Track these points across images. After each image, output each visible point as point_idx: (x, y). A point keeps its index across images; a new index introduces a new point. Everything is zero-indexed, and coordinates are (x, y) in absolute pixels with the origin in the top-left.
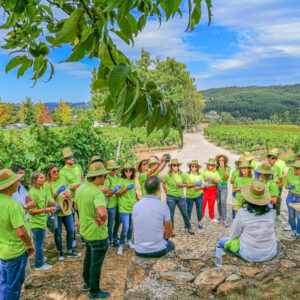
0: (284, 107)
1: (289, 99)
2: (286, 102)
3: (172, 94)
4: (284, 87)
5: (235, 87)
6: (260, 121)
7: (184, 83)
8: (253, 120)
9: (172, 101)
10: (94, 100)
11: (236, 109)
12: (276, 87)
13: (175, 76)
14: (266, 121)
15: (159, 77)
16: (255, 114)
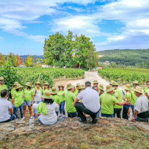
0: (142, 59)
1: (145, 56)
2: (143, 58)
3: (82, 52)
4: (142, 50)
5: (118, 50)
6: (130, 66)
7: (89, 47)
8: (126, 66)
9: (82, 56)
10: (45, 54)
11: (118, 61)
12: (138, 50)
13: (85, 44)
14: (133, 66)
15: (76, 44)
16: (128, 63)
